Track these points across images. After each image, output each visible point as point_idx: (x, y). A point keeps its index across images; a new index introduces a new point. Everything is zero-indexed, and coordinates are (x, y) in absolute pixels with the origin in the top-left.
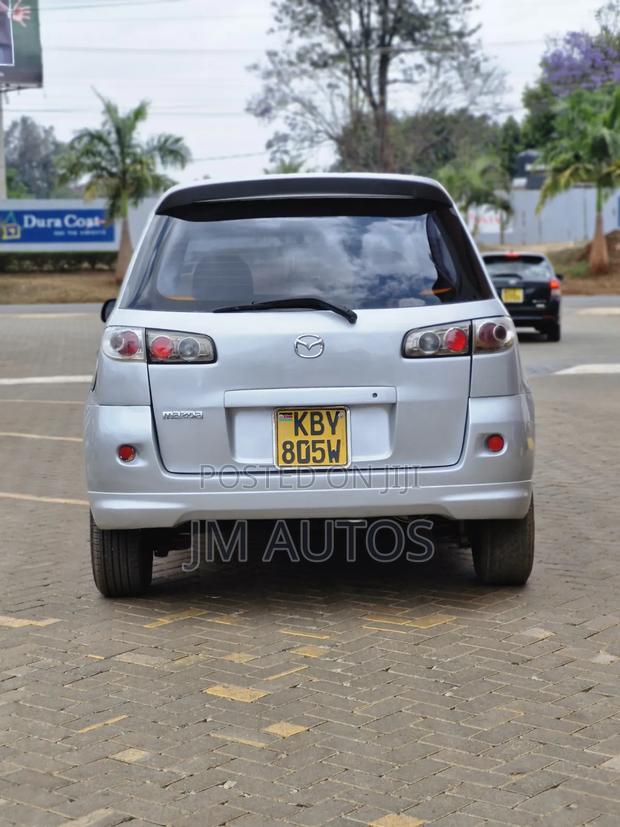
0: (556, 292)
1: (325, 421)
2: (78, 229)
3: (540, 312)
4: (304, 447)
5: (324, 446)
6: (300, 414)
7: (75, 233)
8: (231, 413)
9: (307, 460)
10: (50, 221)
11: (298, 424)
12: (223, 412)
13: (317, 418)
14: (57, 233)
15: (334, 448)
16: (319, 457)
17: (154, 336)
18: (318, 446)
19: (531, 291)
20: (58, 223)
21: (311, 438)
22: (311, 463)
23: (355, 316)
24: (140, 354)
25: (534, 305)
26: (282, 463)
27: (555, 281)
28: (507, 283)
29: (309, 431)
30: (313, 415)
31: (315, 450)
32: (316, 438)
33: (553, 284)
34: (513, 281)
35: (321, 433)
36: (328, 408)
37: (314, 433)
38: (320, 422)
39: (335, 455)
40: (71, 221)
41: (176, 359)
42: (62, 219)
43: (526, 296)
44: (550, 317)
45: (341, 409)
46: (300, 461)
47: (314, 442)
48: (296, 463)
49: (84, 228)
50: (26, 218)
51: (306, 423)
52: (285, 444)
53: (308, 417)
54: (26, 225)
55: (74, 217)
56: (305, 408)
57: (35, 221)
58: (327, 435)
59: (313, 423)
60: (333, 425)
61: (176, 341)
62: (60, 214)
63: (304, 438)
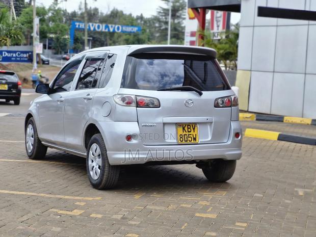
0: (20, 86)
1: (192, 128)
2: (21, 57)
3: (14, 94)
4: (186, 136)
5: (192, 136)
6: (184, 125)
7: (19, 59)
8: (164, 124)
9: (187, 141)
10: (11, 54)
11: (184, 129)
12: (162, 124)
13: (189, 127)
14: (13, 59)
15: (194, 137)
16: (190, 140)
17: (139, 98)
18: (190, 136)
19: (11, 85)
20: (14, 55)
21: (187, 133)
22: (188, 142)
23: (202, 93)
24: (134, 104)
25: (12, 91)
26: (180, 142)
27: (20, 82)
28: (1, 82)
29: (187, 131)
30: (188, 126)
31: (189, 137)
32: (189, 133)
33: (19, 83)
34: (4, 81)
35: (190, 132)
36: (192, 124)
37: (188, 132)
38: (190, 128)
39: (195, 139)
40: (19, 54)
41: (147, 106)
42: (16, 53)
43: (9, 87)
44: (17, 96)
45: (195, 124)
46: (185, 141)
47: (189, 135)
48: (184, 142)
49: (23, 57)
50: (4, 53)
51: (186, 129)
52: (180, 135)
53: (186, 126)
54: (3, 55)
55: (20, 53)
56: (185, 124)
57: (7, 54)
58: (192, 133)
59: (188, 128)
60: (194, 129)
61: (147, 100)
62: (15, 52)
63: (186, 133)
